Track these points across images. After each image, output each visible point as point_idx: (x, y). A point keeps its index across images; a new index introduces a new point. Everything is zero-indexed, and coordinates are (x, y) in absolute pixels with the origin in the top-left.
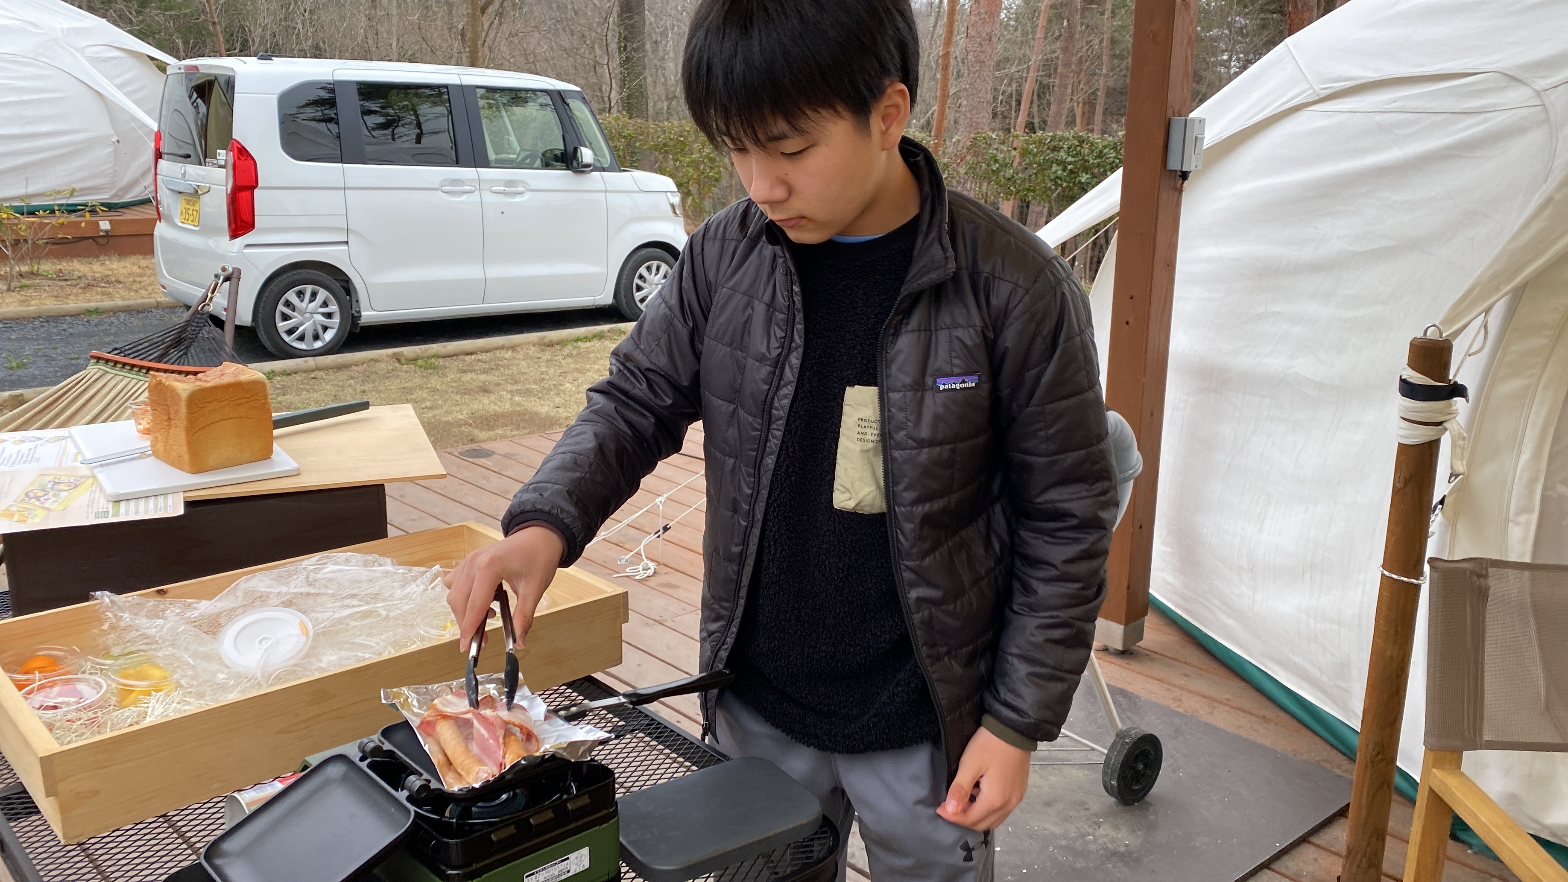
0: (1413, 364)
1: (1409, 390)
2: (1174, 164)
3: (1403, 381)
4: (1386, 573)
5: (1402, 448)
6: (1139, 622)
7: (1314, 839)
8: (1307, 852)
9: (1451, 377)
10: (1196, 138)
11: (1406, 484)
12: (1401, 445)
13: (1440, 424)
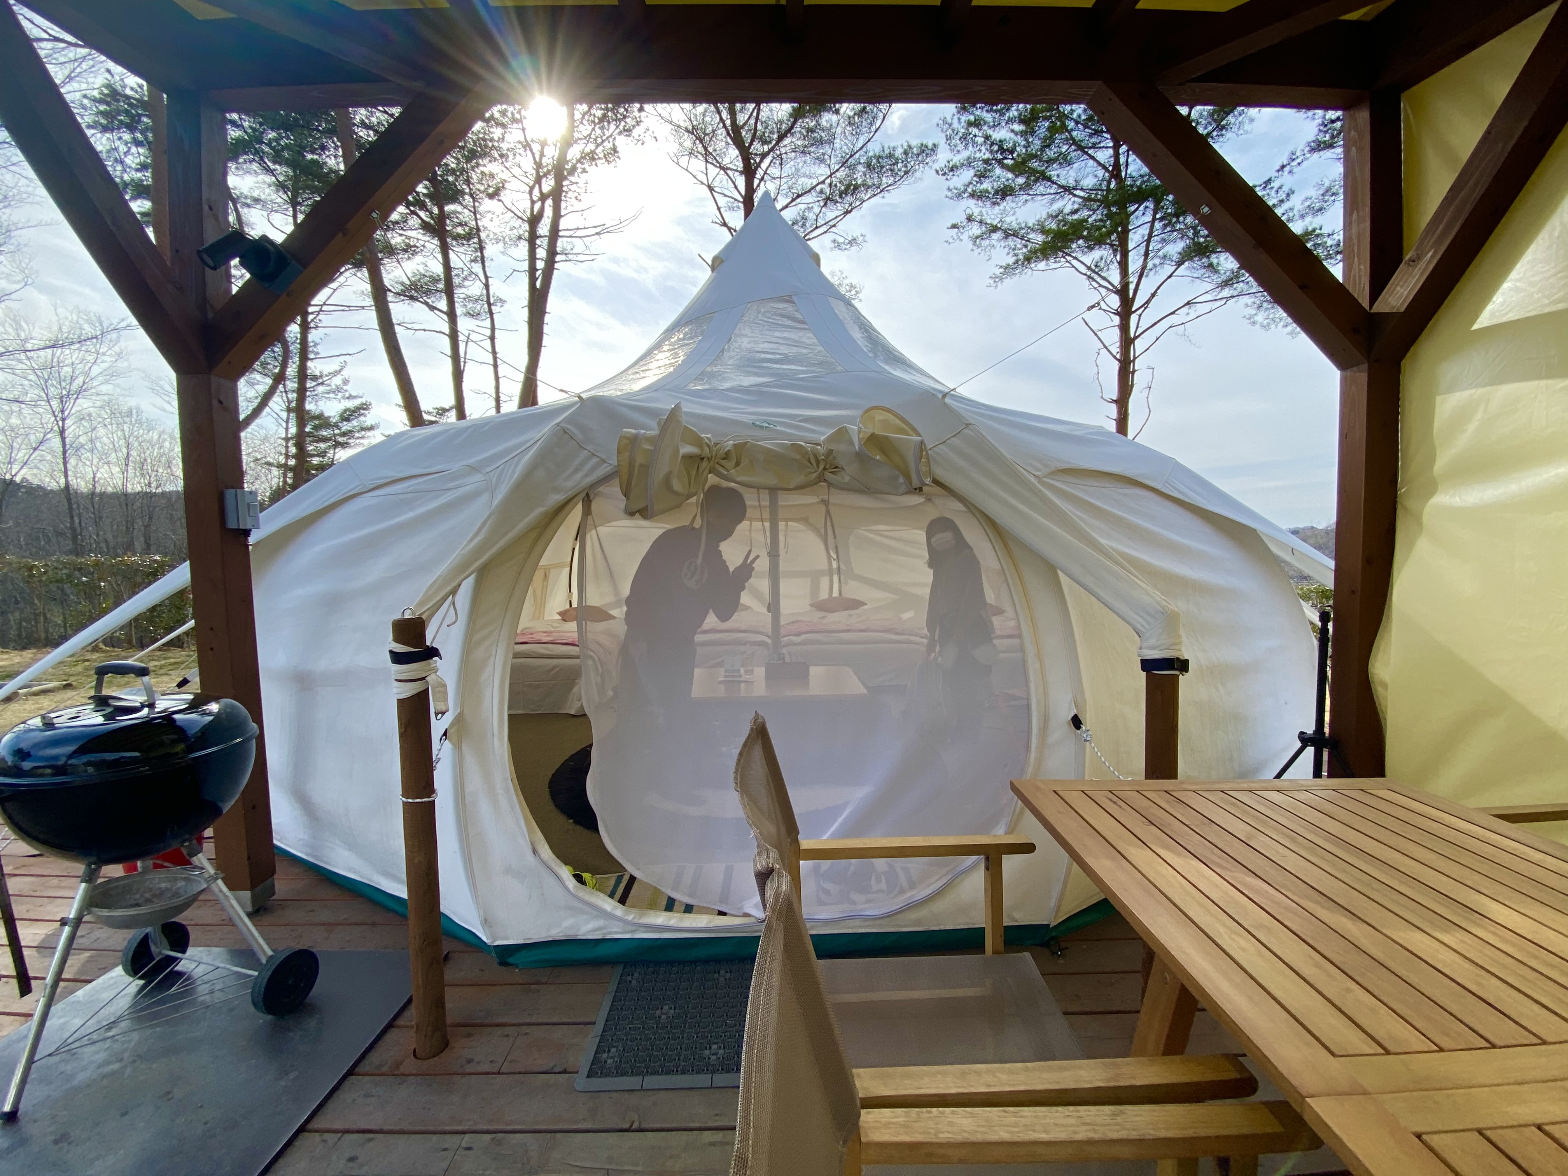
0: (397, 639)
1: (398, 658)
2: (232, 524)
3: (391, 652)
4: (404, 799)
5: (400, 702)
6: (269, 881)
7: (398, 1023)
8: (393, 1036)
9: (428, 643)
10: (249, 505)
11: (406, 728)
12: (399, 700)
13: (424, 678)
